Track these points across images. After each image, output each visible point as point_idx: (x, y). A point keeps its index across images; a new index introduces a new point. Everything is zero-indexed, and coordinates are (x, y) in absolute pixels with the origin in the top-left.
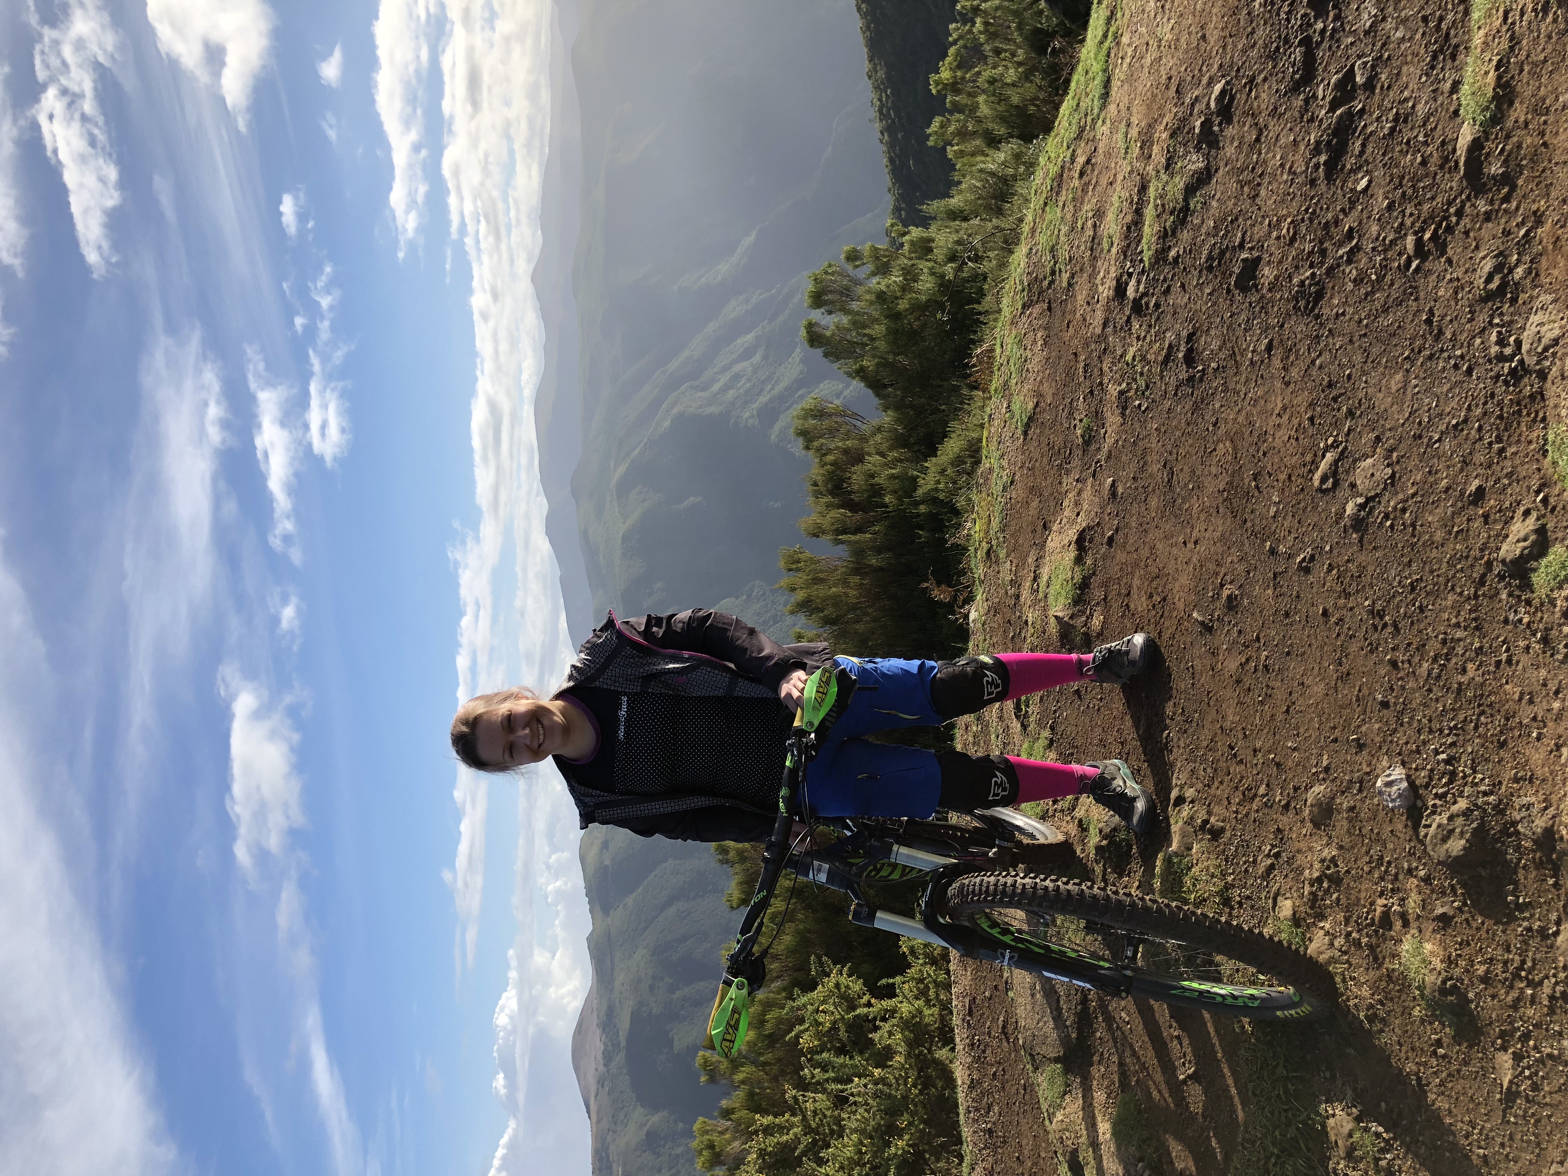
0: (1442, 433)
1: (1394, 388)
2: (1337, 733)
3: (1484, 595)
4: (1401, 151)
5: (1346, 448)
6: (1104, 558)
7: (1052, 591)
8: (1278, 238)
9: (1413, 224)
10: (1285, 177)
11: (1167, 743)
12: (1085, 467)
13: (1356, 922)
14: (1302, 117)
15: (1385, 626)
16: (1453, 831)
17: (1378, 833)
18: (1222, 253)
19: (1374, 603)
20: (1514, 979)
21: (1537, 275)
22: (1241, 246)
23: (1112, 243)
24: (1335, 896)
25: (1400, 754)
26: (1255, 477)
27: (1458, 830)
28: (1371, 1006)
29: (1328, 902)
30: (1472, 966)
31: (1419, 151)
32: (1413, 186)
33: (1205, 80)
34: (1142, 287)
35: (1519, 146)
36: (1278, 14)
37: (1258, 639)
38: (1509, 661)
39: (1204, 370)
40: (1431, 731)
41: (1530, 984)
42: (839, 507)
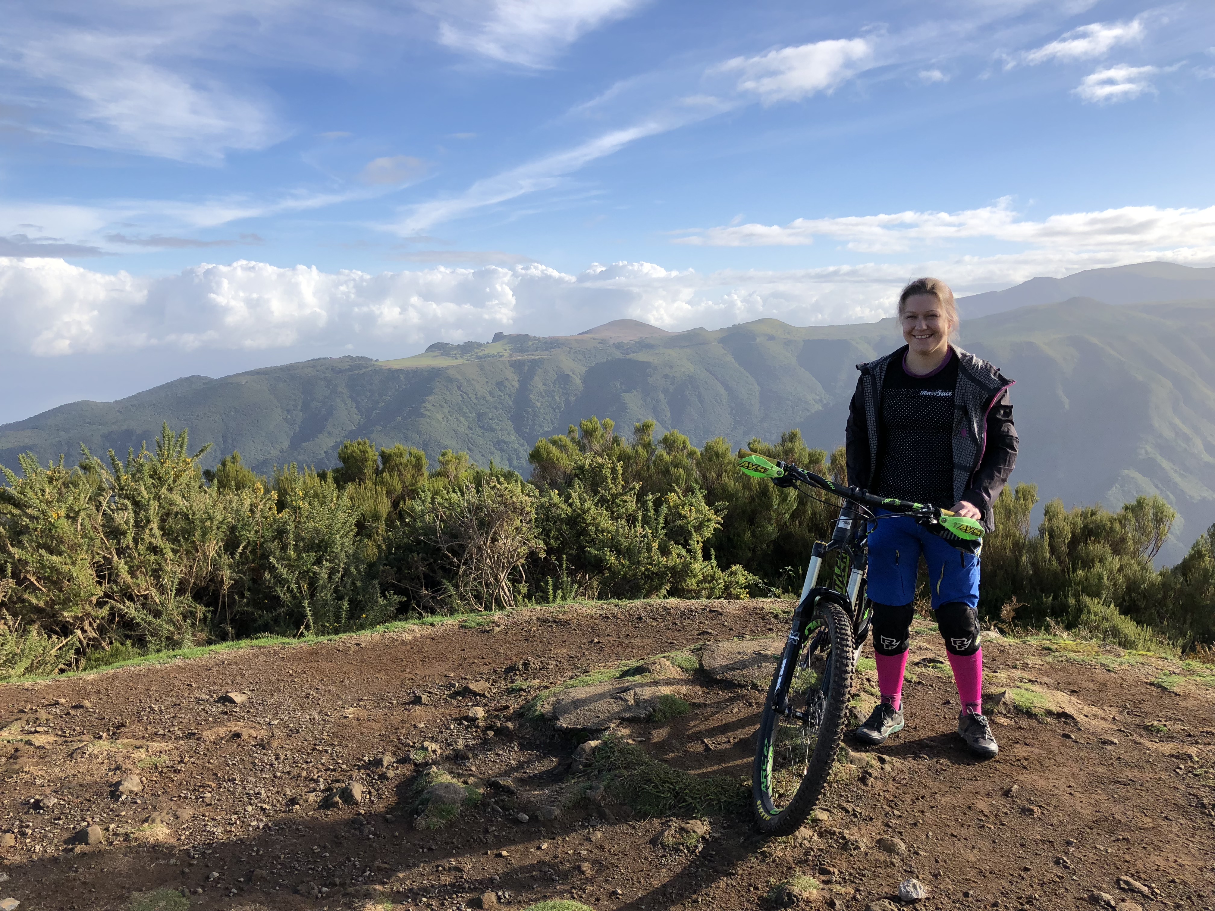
2: (943, 863)
5: (1152, 900)
6: (1053, 731)
7: (1023, 692)
11: (920, 757)
12: (1126, 724)
13: (821, 855)
17: (879, 877)
24: (835, 845)
25: (934, 897)
26: (1126, 840)
28: (771, 855)
29: (830, 841)
37: (1003, 824)
42: (1073, 533)
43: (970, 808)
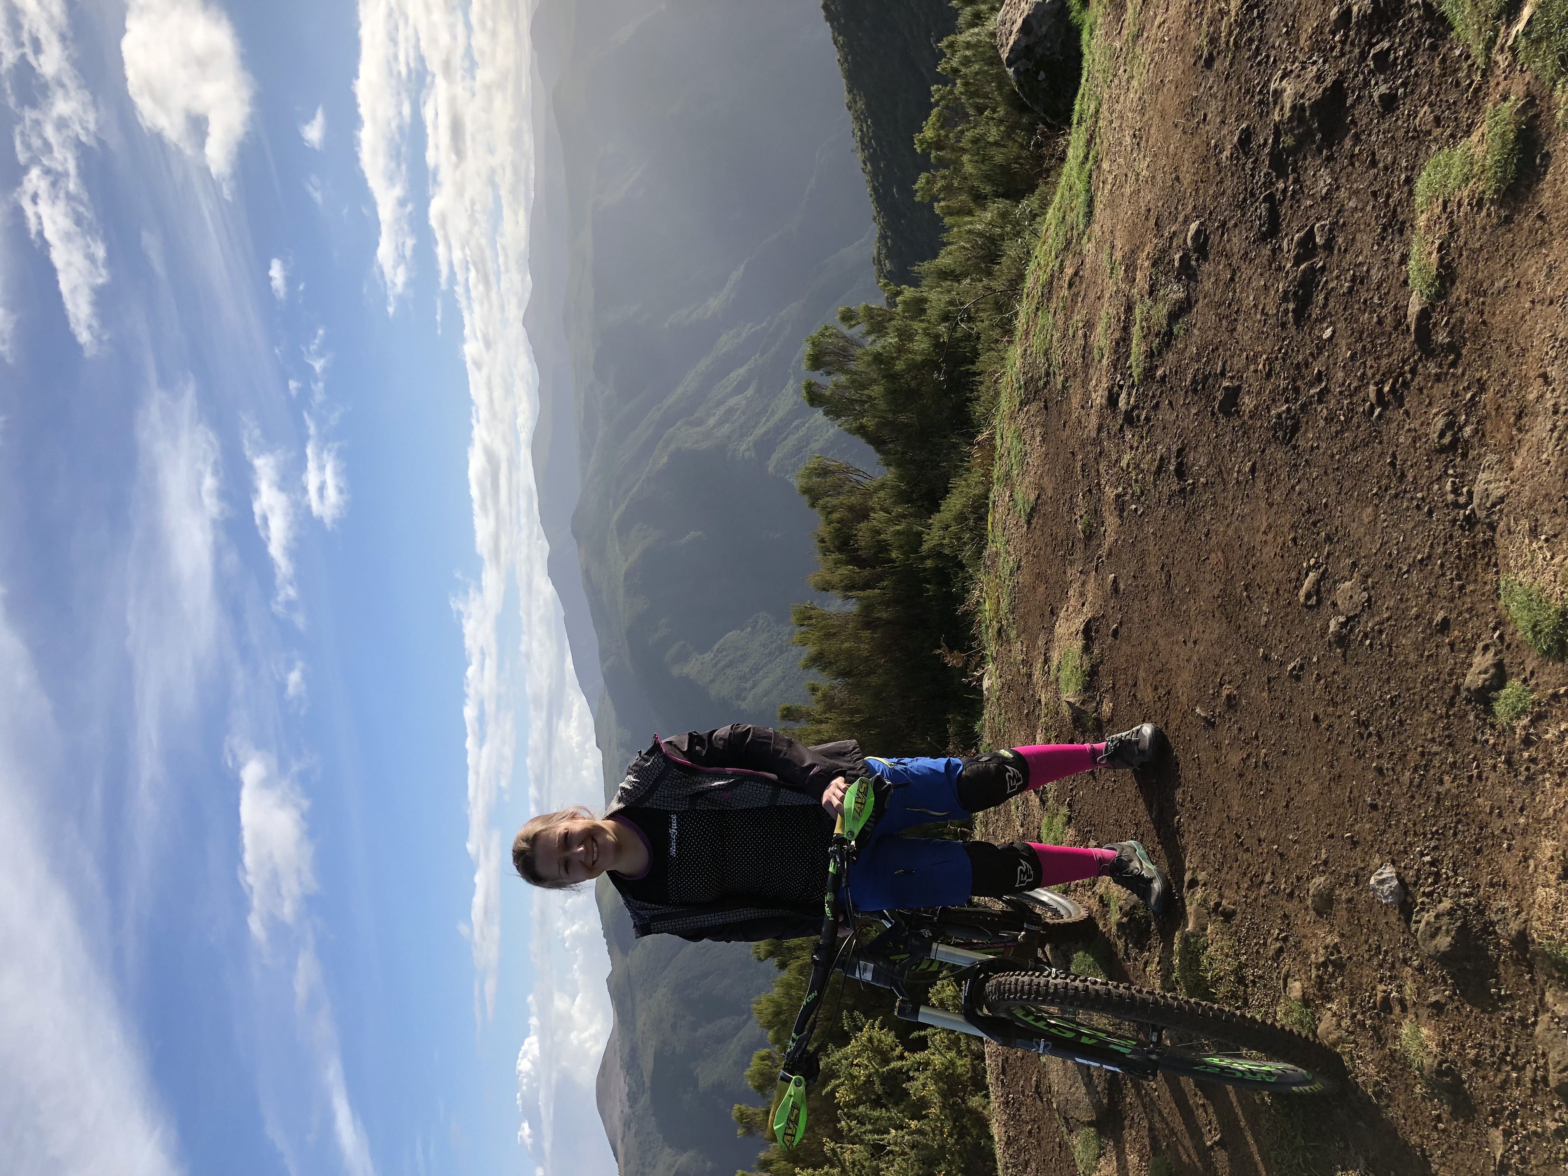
0: (1410, 565)
1: (1366, 520)
2: (1333, 829)
3: (1454, 714)
4: (1359, 309)
5: (1326, 570)
6: (1111, 648)
7: (1063, 675)
8: (1256, 371)
9: (1374, 375)
10: (1259, 317)
11: (1178, 828)
12: (1088, 560)
13: (1360, 1004)
14: (1270, 265)
15: (1370, 734)
16: (1440, 928)
17: (1375, 924)
18: (1206, 378)
19: (1359, 713)
20: (1500, 1063)
21: (1483, 435)
22: (1223, 374)
23: (1103, 356)
24: (1339, 980)
25: (1390, 853)
26: (1246, 588)
27: (1444, 928)
28: (1377, 1084)
29: (1333, 985)
30: (1464, 1050)
31: (1375, 311)
32: (1372, 342)
33: (1181, 218)
34: (1132, 400)
35: (1462, 321)
36: (1243, 169)
37: (1257, 737)
38: (1480, 777)
39: (1194, 483)
40: (1415, 834)
41: (1515, 1068)
42: (848, 563)
43: (1241, 775)
